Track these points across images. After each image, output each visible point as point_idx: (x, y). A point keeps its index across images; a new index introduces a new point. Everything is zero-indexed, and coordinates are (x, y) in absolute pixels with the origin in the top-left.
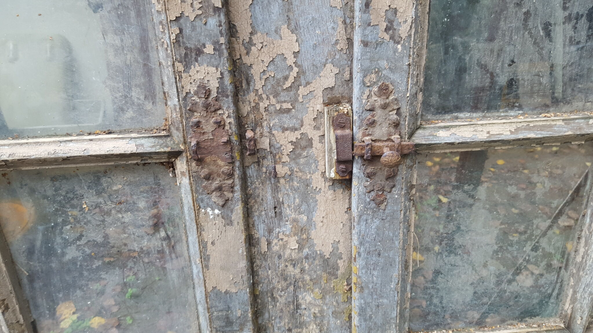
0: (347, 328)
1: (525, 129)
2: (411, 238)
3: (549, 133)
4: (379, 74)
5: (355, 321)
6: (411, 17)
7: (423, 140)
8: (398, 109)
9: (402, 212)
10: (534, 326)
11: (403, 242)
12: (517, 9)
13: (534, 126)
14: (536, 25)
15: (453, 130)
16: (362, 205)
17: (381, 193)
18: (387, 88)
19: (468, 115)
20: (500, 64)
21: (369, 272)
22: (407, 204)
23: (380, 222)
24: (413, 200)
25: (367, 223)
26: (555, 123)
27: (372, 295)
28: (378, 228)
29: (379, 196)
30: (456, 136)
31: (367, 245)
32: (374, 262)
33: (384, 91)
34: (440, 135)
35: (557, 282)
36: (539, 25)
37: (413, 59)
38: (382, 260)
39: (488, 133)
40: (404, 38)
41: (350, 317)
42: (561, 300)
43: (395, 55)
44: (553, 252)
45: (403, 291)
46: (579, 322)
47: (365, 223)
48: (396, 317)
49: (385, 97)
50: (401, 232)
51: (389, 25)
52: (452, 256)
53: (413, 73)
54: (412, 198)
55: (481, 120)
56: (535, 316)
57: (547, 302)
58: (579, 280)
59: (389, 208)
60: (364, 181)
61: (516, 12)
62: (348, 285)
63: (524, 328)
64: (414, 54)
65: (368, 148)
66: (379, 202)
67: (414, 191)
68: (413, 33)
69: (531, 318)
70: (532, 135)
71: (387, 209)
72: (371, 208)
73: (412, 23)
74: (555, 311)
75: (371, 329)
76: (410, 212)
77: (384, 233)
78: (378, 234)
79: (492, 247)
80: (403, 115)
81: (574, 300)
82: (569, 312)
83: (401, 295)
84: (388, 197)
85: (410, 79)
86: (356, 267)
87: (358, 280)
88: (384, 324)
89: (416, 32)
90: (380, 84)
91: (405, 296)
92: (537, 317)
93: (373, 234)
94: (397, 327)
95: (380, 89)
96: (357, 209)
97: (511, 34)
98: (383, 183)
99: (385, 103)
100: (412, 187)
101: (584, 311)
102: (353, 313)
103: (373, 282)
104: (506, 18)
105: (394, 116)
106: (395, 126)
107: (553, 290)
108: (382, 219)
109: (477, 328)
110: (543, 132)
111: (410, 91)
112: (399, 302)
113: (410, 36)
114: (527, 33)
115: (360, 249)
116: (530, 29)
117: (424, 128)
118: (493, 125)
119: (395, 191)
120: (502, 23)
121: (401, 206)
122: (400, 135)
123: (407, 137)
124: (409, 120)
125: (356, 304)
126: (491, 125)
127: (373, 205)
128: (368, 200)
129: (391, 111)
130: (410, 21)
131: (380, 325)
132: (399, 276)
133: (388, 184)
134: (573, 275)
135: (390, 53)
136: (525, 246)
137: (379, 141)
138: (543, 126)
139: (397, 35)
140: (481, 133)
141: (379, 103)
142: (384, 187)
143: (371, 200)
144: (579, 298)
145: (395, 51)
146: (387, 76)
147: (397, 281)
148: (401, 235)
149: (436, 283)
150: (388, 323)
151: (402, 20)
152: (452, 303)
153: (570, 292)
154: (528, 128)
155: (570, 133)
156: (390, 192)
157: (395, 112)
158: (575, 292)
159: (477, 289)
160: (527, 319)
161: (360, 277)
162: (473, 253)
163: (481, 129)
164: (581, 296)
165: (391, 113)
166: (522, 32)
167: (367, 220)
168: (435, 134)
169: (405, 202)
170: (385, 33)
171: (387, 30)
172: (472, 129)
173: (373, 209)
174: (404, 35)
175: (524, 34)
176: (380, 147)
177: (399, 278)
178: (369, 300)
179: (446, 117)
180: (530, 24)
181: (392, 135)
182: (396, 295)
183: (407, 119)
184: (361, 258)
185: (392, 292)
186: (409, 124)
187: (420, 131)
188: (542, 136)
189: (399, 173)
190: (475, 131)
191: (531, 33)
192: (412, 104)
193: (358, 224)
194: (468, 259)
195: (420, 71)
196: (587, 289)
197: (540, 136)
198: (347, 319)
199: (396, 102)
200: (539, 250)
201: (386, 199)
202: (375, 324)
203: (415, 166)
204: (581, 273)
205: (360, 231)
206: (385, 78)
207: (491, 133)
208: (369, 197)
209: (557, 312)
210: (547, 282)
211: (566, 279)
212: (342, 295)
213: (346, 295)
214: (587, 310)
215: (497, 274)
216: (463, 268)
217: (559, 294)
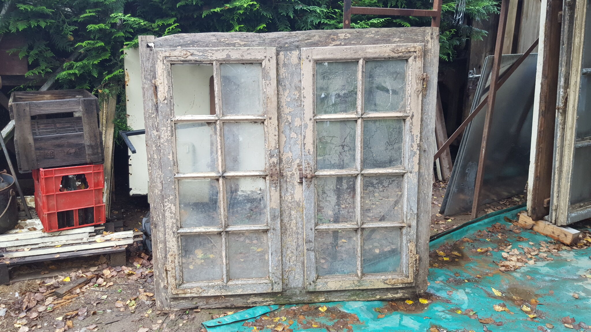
2: (316, 197)
4: (307, 161)
7: (317, 174)
11: (314, 197)
16: (305, 188)
17: (309, 185)
18: (309, 164)
20: (332, 160)
21: (307, 204)
23: (309, 192)
24: (316, 187)
28: (308, 194)
32: (308, 202)
35: (353, 211)
37: (314, 159)
38: (310, 201)
42: (355, 216)
44: (351, 203)
47: (306, 192)
48: (313, 218)
57: (352, 217)
60: (305, 182)
62: (302, 209)
65: (306, 175)
71: (310, 189)
75: (308, 219)
76: (315, 190)
77: (310, 195)
81: (357, 217)
82: (357, 220)
83: (314, 211)
85: (313, 162)
86: (304, 204)
94: (314, 221)
98: (309, 183)
100: (315, 184)
103: (308, 207)
105: (310, 169)
107: (353, 214)
113: (313, 154)
115: (305, 199)
119: (312, 185)
123: (313, 173)
127: (307, 188)
130: (312, 152)
131: (310, 219)
132: (314, 206)
135: (309, 157)
137: (308, 174)
141: (308, 166)
146: (309, 161)
148: (314, 195)
168: (319, 173)
169: (314, 187)
170: (308, 153)
174: (311, 154)
178: (307, 212)
179: (321, 170)
181: (310, 173)
183: (313, 170)
184: (305, 201)
185: (312, 210)
187: (316, 172)
189: (312, 181)
192: (314, 167)
193: (304, 193)
195: (315, 161)
199: (311, 166)
201: (310, 187)
203: (315, 179)
208: (306, 186)
213: (302, 212)
214: (360, 220)
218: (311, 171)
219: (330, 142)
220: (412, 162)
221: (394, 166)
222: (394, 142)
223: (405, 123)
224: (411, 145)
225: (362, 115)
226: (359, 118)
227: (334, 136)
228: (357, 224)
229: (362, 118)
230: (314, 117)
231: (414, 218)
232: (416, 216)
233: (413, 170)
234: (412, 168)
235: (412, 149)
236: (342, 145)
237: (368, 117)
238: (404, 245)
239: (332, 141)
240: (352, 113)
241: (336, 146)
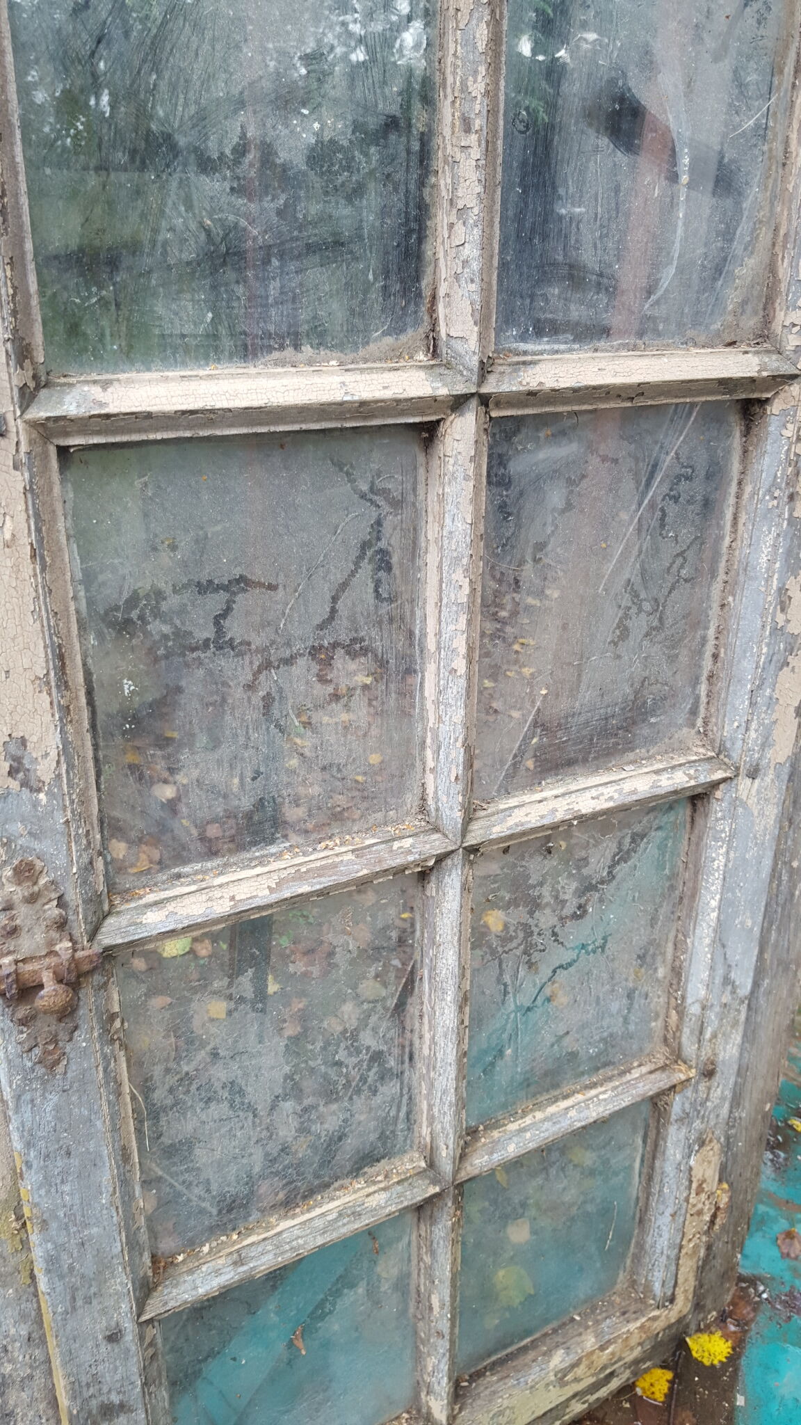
0: (31, 1297)
1: (294, 879)
2: (126, 1104)
3: (333, 878)
4: (10, 847)
5: (43, 1284)
6: (55, 746)
7: (118, 936)
8: (60, 898)
9: (101, 1068)
10: (379, 1178)
11: (112, 1118)
12: (250, 693)
13: (308, 871)
14: (285, 713)
15: (171, 907)
16: (19, 1077)
17: (51, 1047)
18: (30, 867)
19: (198, 866)
20: (236, 781)
21: (53, 1190)
22: (107, 1050)
23: (61, 1096)
24: (119, 1039)
25: (34, 1106)
26: (341, 858)
27: (67, 1228)
28: (57, 1109)
29: (50, 1053)
30: (178, 917)
31: (42, 1144)
32: (60, 1169)
33: (27, 874)
34: (149, 921)
35: (402, 1095)
36: (290, 711)
37: (73, 812)
38: (75, 1162)
39: (232, 898)
40: (47, 781)
41: (32, 1277)
42: (415, 1121)
43: (37, 811)
44: (385, 1048)
45: (128, 1198)
46: (444, 1154)
47: (30, 1106)
48: (122, 1251)
49: (29, 884)
50: (104, 1102)
51: (15, 764)
52: (213, 1105)
53: (77, 834)
54: (115, 1037)
55: (221, 874)
56: (378, 1161)
57: (393, 1132)
58: (431, 1085)
59: (74, 1068)
60: (15, 1033)
61: (249, 698)
62: (17, 1219)
63: (363, 1188)
64: (72, 802)
65: (10, 980)
66: (50, 1062)
67: (117, 1024)
68: (64, 771)
69: (372, 1166)
70: (305, 888)
71: (69, 1071)
72: (37, 1078)
73: (59, 754)
74: (408, 1142)
75: (77, 1289)
76: (115, 1061)
77: (71, 1115)
78: (60, 1119)
79: (281, 1070)
80: (72, 904)
81: (431, 1120)
82: (428, 1140)
83: (123, 1211)
84: (68, 1049)
85: (73, 844)
86: (27, 1186)
87: (34, 1211)
88: (100, 1272)
89: (70, 766)
90: (16, 862)
91: (134, 1208)
92: (383, 1161)
93: (49, 1122)
94: (128, 1269)
95: (17, 871)
96: (11, 1087)
97: (247, 733)
98: (53, 1028)
99: (32, 895)
100: (112, 1017)
101: (448, 1134)
102: (36, 1272)
103: (65, 1206)
104: (233, 709)
105: (53, 911)
106: (58, 927)
107: (399, 1111)
108: (64, 1091)
109: (282, 1212)
110: (322, 879)
111: (78, 862)
112: (122, 1224)
113: (59, 776)
114: (272, 726)
115: (29, 1154)
116: (277, 720)
117: (118, 913)
118: (240, 882)
119: (81, 1038)
120: (228, 718)
121: (96, 1059)
122: (71, 940)
123: (85, 939)
124: (84, 910)
125: (38, 1253)
126: (236, 883)
127: (40, 1070)
128: (29, 1064)
129: (47, 903)
130: (53, 754)
131: (92, 1276)
132: (113, 1178)
133: (62, 1030)
134: (422, 1077)
135: (27, 808)
136: (337, 1053)
137: (31, 959)
138: (323, 868)
139: (33, 778)
140: (220, 902)
141: (20, 896)
142: (56, 1036)
143: (35, 1064)
144: (436, 1114)
145: (36, 804)
146: (27, 847)
147: (112, 1189)
148: (105, 1108)
149: (192, 1161)
150: (107, 1267)
151: (40, 754)
152: (229, 1185)
153: (425, 1106)
154: (299, 877)
155: (365, 872)
156: (71, 1040)
157: (55, 903)
158: (430, 1107)
159: (268, 1148)
160: (366, 1169)
161: (36, 1205)
162: (250, 1089)
163: (220, 895)
164: (439, 1111)
165: (47, 907)
166: (264, 727)
167: (32, 1101)
168: (138, 921)
169: (102, 1049)
170: (10, 779)
171: (12, 773)
172: (204, 897)
173: (41, 1078)
174: (47, 777)
175: (268, 728)
176: (35, 972)
177: (114, 1183)
178: (62, 1239)
179: (159, 879)
180: (276, 712)
181: (56, 944)
182: (115, 1214)
183: (80, 910)
184: (33, 1171)
185: (105, 1212)
186: (85, 918)
187: (111, 921)
188: (322, 886)
189: (81, 1003)
190: (210, 899)
191: (280, 726)
192: (85, 882)
193: (16, 1112)
194: (243, 1103)
195: (92, 824)
196: (444, 1098)
197: (318, 887)
198: (29, 1281)
199: (53, 887)
200: (361, 1052)
201: (64, 1054)
202: (83, 1276)
203: (112, 980)
204: (432, 1074)
205: (23, 1124)
206: (24, 852)
207: (237, 898)
208: (30, 1059)
209: (412, 1142)
210: (386, 1099)
211: (415, 1084)
212: (10, 1241)
213: (18, 1237)
214: (451, 1131)
215: (299, 1112)
216: (236, 1120)
217: (408, 1113)
218: (62, 925)
219: (209, 633)
220: (772, 702)
221: (650, 741)
222: (671, 579)
223: (747, 432)
224: (782, 591)
225: (485, 369)
226: (458, 403)
227: (243, 583)
228: (431, 1165)
229: (484, 400)
230: (27, 397)
231: (735, 1024)
232: (744, 1008)
233: (769, 754)
234: (764, 746)
235: (780, 618)
236: (314, 652)
237: (532, 396)
238: (669, 1169)
239: (235, 629)
240: (394, 358)
241: (267, 665)
